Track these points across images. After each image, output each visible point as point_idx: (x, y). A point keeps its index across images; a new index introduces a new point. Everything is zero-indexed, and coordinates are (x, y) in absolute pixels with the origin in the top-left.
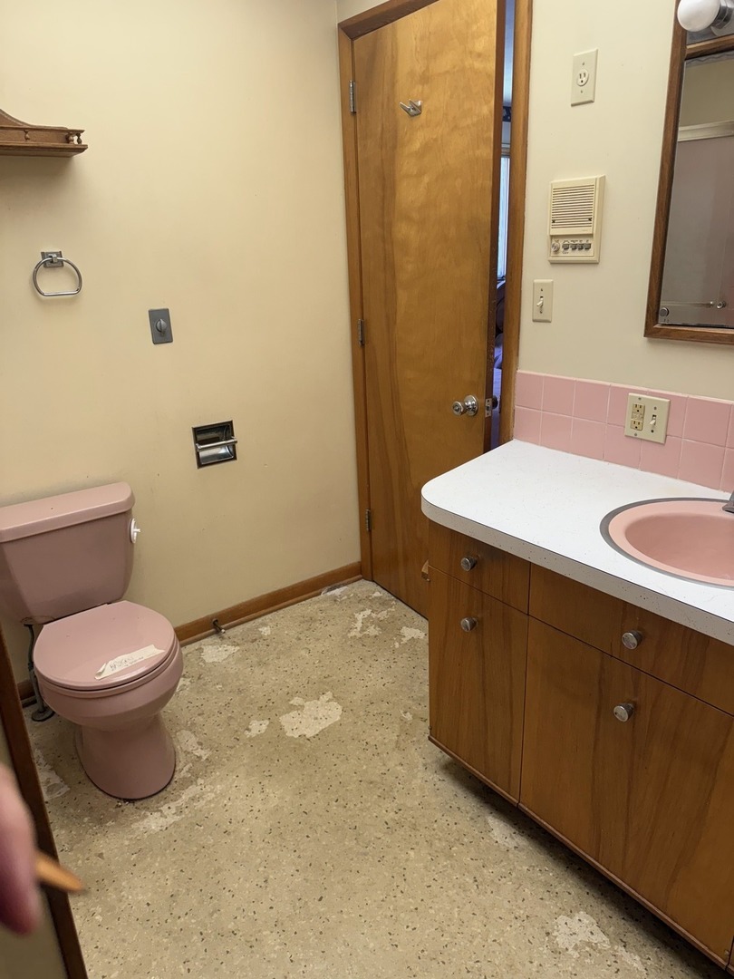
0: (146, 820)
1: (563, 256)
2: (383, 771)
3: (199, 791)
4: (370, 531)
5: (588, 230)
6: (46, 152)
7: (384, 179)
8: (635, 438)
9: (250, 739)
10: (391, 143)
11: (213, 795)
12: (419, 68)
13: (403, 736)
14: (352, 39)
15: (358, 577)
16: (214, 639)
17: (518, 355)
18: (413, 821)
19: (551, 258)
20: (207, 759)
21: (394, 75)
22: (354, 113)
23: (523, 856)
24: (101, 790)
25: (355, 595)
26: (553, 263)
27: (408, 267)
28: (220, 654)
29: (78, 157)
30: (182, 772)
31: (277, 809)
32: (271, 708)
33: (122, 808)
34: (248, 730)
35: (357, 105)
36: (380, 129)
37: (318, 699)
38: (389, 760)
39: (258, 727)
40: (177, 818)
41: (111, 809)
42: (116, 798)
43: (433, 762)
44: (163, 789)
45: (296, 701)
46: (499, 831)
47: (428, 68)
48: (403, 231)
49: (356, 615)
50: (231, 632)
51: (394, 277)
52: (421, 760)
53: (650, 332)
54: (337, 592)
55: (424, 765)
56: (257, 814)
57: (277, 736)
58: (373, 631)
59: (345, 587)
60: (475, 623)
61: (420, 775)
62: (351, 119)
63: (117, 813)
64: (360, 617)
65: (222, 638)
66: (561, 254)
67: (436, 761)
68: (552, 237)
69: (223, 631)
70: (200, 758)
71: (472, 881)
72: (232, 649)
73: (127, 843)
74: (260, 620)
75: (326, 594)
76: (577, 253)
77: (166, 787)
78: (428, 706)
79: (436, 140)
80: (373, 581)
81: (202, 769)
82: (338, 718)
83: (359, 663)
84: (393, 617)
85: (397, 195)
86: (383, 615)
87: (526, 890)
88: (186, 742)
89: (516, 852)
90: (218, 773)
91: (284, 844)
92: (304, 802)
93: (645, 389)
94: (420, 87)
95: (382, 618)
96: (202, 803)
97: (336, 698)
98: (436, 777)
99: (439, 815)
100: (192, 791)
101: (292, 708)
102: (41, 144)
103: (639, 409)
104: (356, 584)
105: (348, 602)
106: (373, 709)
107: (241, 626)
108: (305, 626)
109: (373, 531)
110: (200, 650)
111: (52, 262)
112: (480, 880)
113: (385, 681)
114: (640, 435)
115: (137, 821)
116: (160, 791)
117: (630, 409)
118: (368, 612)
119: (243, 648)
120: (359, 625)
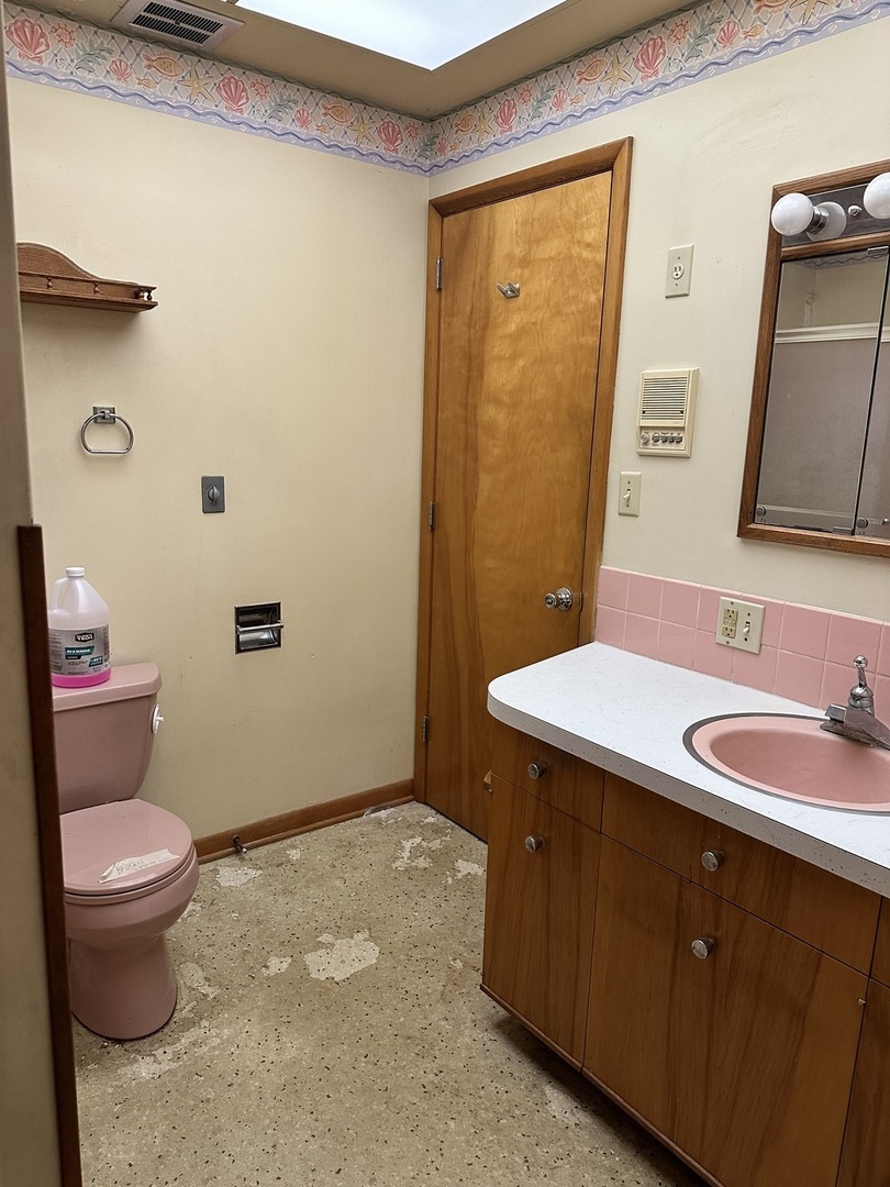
0: (136, 1066)
1: (652, 449)
2: (424, 1026)
3: (203, 1035)
4: (427, 742)
5: (680, 423)
6: (114, 307)
7: (470, 360)
8: (727, 645)
9: (268, 978)
10: (482, 324)
11: (219, 1041)
12: (518, 251)
13: (450, 987)
14: (443, 217)
15: (409, 797)
16: (233, 860)
17: (602, 549)
18: (456, 1086)
19: (640, 450)
20: (215, 998)
21: (489, 256)
22: (440, 289)
23: (585, 1135)
24: (85, 1027)
25: (404, 819)
26: (642, 455)
27: (492, 451)
28: (239, 877)
29: (145, 314)
30: (184, 1011)
31: (294, 1061)
32: (295, 945)
33: (109, 1049)
34: (266, 967)
35: (443, 283)
36: (468, 308)
37: (352, 938)
38: (432, 1012)
39: (278, 965)
40: (174, 1065)
41: (94, 1050)
42: (102, 1036)
43: (483, 1019)
44: (158, 1031)
45: (325, 938)
46: (558, 1104)
47: (529, 253)
48: (489, 413)
49: (404, 843)
50: (253, 854)
51: (476, 460)
52: (470, 1016)
53: (744, 532)
54: (383, 814)
55: (474, 1021)
56: (269, 1066)
57: (299, 975)
58: (422, 863)
59: (392, 809)
60: (541, 843)
61: (467, 1032)
62: (436, 295)
63: (101, 1055)
64: (408, 845)
65: (243, 859)
66: (651, 447)
67: (488, 1018)
68: (641, 428)
69: (244, 850)
70: (206, 996)
71: (521, 1161)
72: (253, 873)
73: (110, 1090)
74: (289, 841)
75: (370, 816)
76: (667, 446)
77: (163, 1028)
78: (482, 954)
79: (535, 324)
80: (426, 804)
81: (207, 1009)
82: (375, 961)
83: (402, 898)
84: (447, 847)
85: (485, 377)
86: (436, 844)
87: (586, 1175)
88: (191, 977)
89: (576, 1130)
90: (226, 1015)
91: (299, 1104)
92: (327, 1055)
93: (739, 594)
94: (519, 271)
95: (434, 848)
96: (205, 1048)
97: (372, 938)
98: (487, 1036)
99: (488, 1081)
100: (194, 1034)
101: (320, 945)
102: (110, 298)
103: (731, 615)
104: (406, 806)
105: (395, 826)
106: (417, 954)
107: (266, 847)
108: (342, 852)
109: (430, 743)
110: (216, 871)
111: (103, 418)
112: (530, 1159)
113: (433, 922)
114: (733, 643)
115: (124, 1065)
116: (155, 1033)
117: (721, 615)
118: (418, 840)
119: (266, 872)
120: (406, 854)
